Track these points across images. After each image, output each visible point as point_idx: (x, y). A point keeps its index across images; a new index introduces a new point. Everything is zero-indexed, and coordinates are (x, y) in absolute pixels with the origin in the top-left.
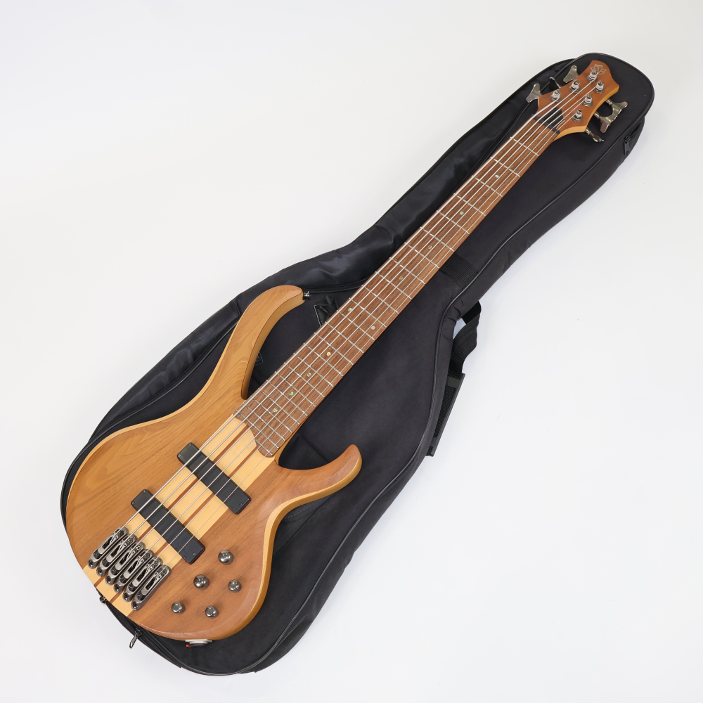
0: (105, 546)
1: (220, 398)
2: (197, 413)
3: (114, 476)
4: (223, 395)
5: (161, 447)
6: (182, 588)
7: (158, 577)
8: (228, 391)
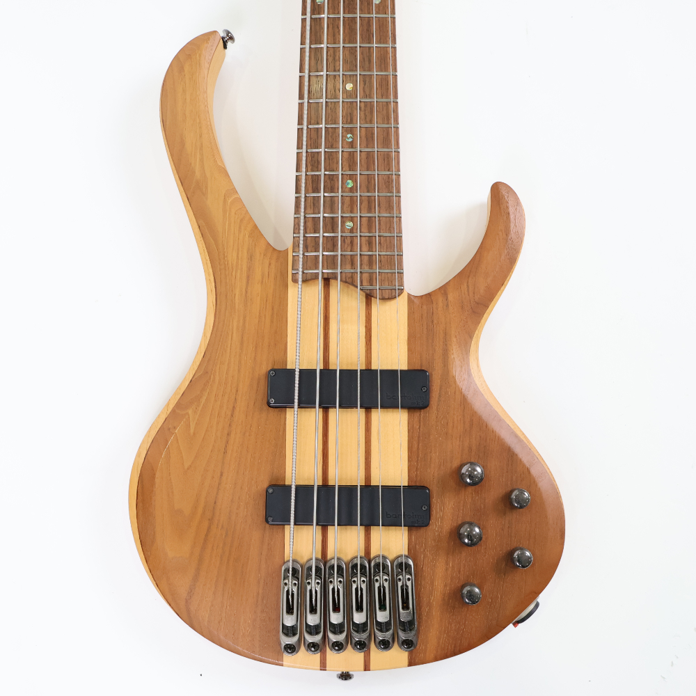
0: (290, 610)
1: (248, 277)
2: (235, 324)
3: (200, 510)
4: (249, 269)
5: (229, 413)
6: (447, 563)
7: (406, 580)
8: (251, 258)
